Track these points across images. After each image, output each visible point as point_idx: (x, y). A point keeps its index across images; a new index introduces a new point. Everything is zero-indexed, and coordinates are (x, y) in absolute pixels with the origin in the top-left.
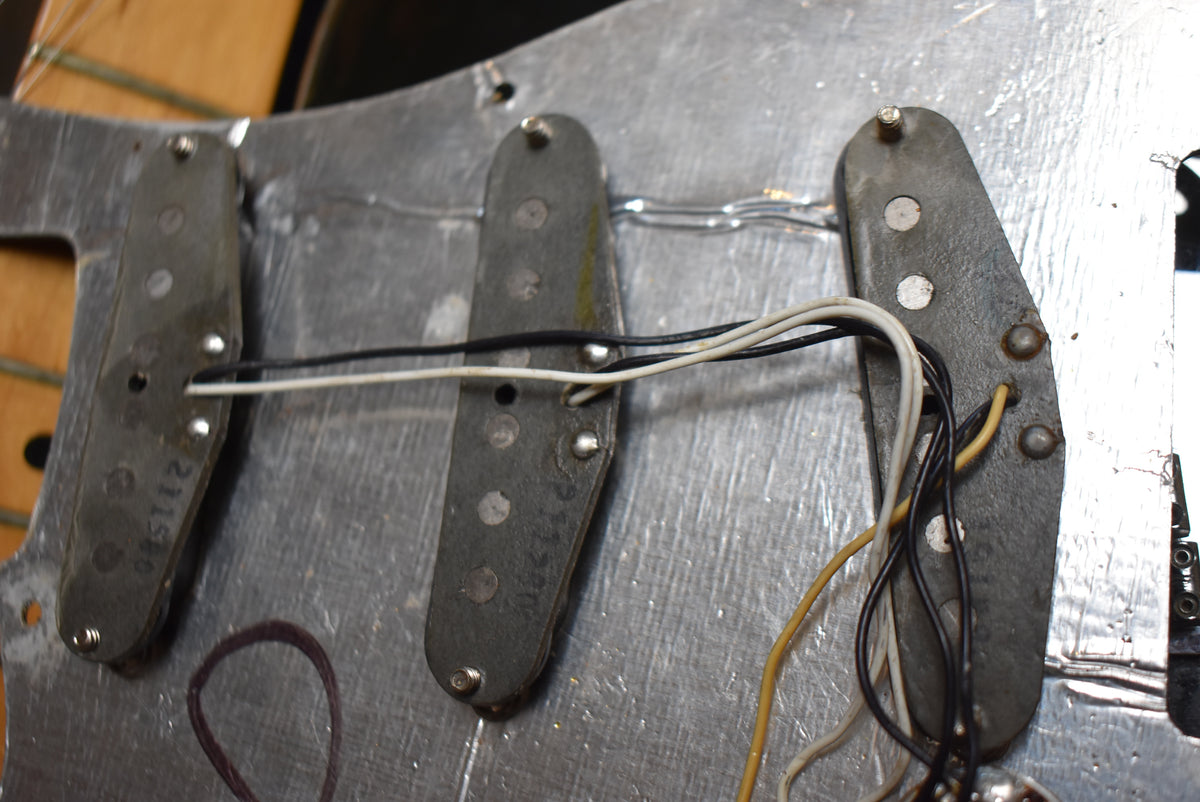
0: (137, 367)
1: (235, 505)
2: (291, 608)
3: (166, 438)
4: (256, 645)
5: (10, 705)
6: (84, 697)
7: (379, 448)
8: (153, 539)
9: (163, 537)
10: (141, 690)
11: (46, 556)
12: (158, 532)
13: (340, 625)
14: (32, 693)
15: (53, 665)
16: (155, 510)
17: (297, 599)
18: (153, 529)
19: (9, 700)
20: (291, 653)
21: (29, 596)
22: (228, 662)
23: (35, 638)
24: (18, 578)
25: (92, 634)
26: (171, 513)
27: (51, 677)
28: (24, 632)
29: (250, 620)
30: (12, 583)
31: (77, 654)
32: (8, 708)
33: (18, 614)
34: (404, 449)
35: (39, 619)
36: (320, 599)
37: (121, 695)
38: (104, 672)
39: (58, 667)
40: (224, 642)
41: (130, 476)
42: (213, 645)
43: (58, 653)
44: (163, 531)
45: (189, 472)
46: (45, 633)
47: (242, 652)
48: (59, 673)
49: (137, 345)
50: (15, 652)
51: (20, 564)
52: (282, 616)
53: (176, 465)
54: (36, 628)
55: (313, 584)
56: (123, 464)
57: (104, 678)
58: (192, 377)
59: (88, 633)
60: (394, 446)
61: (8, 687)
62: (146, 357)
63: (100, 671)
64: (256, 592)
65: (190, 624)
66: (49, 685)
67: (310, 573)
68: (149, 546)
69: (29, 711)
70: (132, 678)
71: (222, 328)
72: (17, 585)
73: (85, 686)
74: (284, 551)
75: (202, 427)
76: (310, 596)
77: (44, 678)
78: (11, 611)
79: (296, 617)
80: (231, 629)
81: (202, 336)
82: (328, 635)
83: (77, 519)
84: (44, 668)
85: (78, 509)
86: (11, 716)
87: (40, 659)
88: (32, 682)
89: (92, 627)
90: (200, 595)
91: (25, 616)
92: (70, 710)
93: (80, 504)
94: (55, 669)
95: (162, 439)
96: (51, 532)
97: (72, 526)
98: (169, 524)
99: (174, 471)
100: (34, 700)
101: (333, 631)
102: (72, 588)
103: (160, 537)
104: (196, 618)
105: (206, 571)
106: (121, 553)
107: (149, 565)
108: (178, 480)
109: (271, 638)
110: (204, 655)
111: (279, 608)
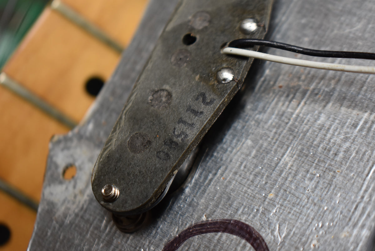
0: (192, 29)
1: (228, 137)
2: (251, 216)
3: (201, 77)
4: (220, 234)
5: (38, 227)
6: (88, 236)
7: (342, 124)
8: (175, 139)
9: (182, 139)
10: (129, 242)
11: (90, 139)
12: (179, 136)
13: (285, 237)
14: (54, 222)
15: (74, 209)
16: (181, 121)
17: (258, 210)
18: (176, 133)
19: (38, 223)
20: (245, 246)
21: (70, 161)
22: (196, 239)
23: (67, 188)
24: (67, 148)
25: (116, 191)
26: (192, 125)
27: (70, 216)
28: (61, 183)
29: (219, 215)
30: (63, 150)
31: (99, 201)
32: (36, 228)
33: (61, 170)
34: (361, 130)
35: (73, 177)
36: (275, 214)
37: (115, 241)
38: (108, 222)
39: (76, 211)
40: (196, 226)
41: (169, 95)
42: (188, 226)
43: (79, 202)
44: (183, 136)
45: (211, 102)
46: (74, 187)
47: (209, 235)
48: (77, 215)
49: (195, 16)
50: (51, 194)
51: (71, 139)
52: (243, 219)
53: (203, 95)
54: (70, 182)
55: (272, 203)
56: (167, 87)
57: (106, 226)
58: (228, 44)
59: (114, 189)
60: (355, 126)
61: (40, 214)
62: (199, 24)
63: (104, 221)
64: (229, 199)
65: (176, 207)
66: (67, 221)
67: (271, 196)
68: (171, 143)
69: (49, 234)
70: (125, 231)
71: (258, 18)
72: (66, 152)
73: (91, 229)
74: (256, 176)
75: (227, 75)
76: (266, 211)
77: (65, 216)
78: (57, 166)
79: (255, 223)
80: (204, 218)
81: (242, 19)
82: (275, 240)
83: (126, 114)
84: (68, 209)
85: (127, 108)
86: (36, 234)
87: (66, 202)
88: (57, 215)
89: (117, 186)
90: (187, 190)
91: (64, 172)
92: (77, 242)
93: (130, 104)
94: (74, 211)
95: (198, 77)
96: (98, 125)
97: (121, 118)
98: (188, 132)
99: (201, 99)
100: (55, 228)
101: (280, 240)
102: (109, 157)
103: (180, 139)
104: (181, 204)
105: (196, 176)
106: (149, 142)
107: (167, 155)
108: (203, 106)
109: (232, 232)
110: (181, 230)
111: (243, 213)
